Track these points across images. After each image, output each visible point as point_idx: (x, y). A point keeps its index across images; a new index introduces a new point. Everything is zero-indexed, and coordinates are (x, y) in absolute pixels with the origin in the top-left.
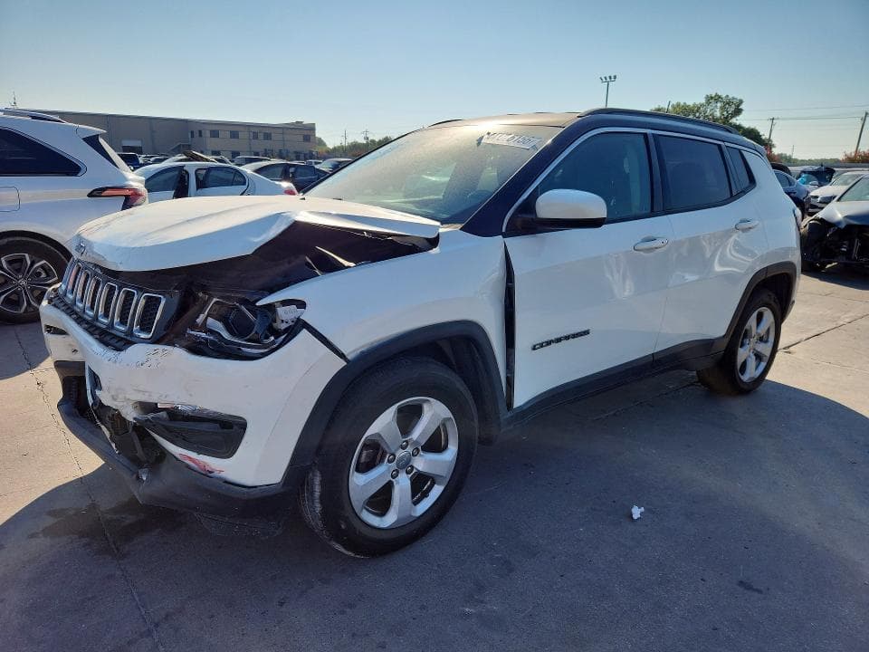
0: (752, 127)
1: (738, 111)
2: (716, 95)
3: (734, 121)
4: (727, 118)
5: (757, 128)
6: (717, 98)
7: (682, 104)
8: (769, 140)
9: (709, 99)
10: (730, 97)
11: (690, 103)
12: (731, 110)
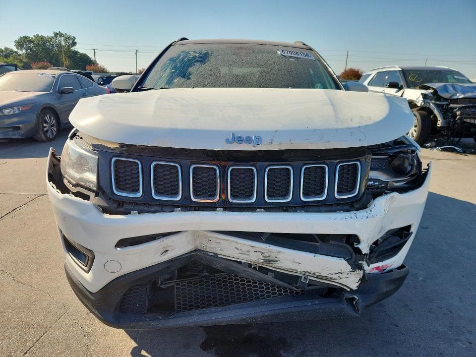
0: (84, 53)
1: (74, 44)
2: (60, 32)
3: (73, 48)
4: (69, 46)
5: (87, 54)
6: (61, 35)
7: (40, 35)
8: (95, 61)
9: (56, 34)
10: (68, 34)
11: (45, 35)
12: (71, 42)
